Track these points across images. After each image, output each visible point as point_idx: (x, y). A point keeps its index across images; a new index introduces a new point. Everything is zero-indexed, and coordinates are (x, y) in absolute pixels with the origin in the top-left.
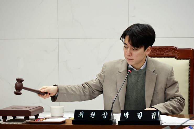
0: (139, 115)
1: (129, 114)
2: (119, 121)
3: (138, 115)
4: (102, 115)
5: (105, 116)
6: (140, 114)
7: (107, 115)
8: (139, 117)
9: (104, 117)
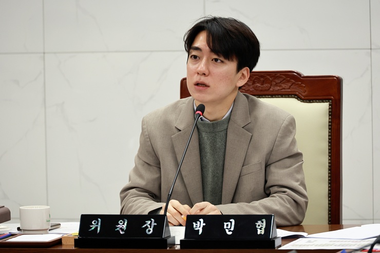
0: (227, 225)
1: (204, 224)
2: (181, 241)
3: (225, 227)
4: (144, 226)
5: (149, 229)
6: (229, 223)
7: (154, 226)
8: (227, 230)
9: (147, 230)
